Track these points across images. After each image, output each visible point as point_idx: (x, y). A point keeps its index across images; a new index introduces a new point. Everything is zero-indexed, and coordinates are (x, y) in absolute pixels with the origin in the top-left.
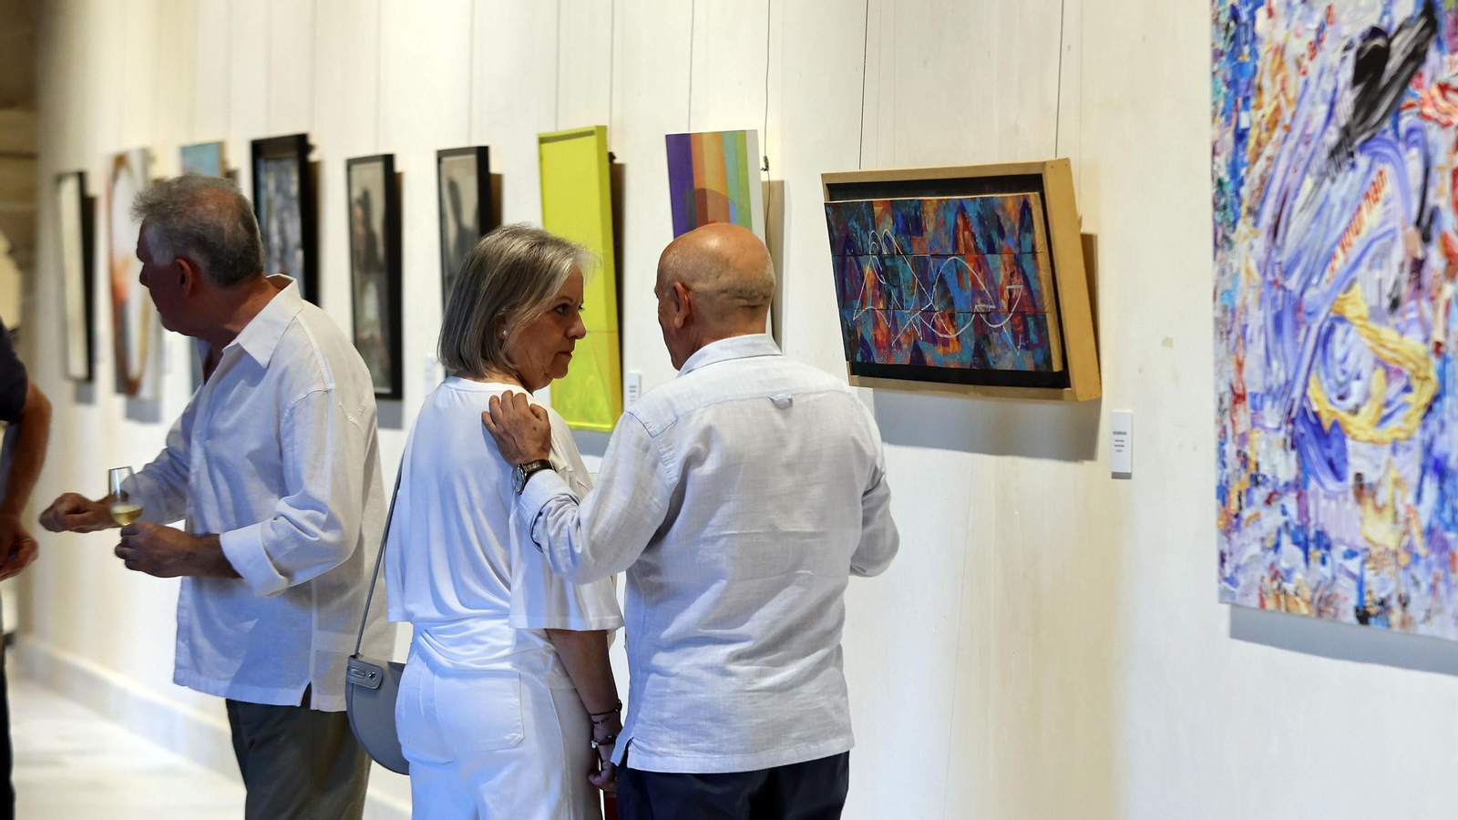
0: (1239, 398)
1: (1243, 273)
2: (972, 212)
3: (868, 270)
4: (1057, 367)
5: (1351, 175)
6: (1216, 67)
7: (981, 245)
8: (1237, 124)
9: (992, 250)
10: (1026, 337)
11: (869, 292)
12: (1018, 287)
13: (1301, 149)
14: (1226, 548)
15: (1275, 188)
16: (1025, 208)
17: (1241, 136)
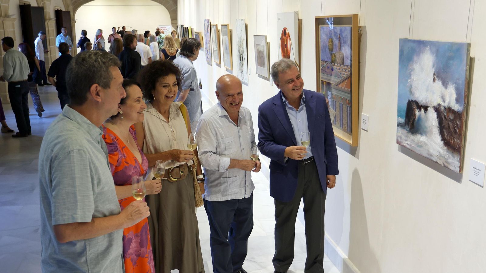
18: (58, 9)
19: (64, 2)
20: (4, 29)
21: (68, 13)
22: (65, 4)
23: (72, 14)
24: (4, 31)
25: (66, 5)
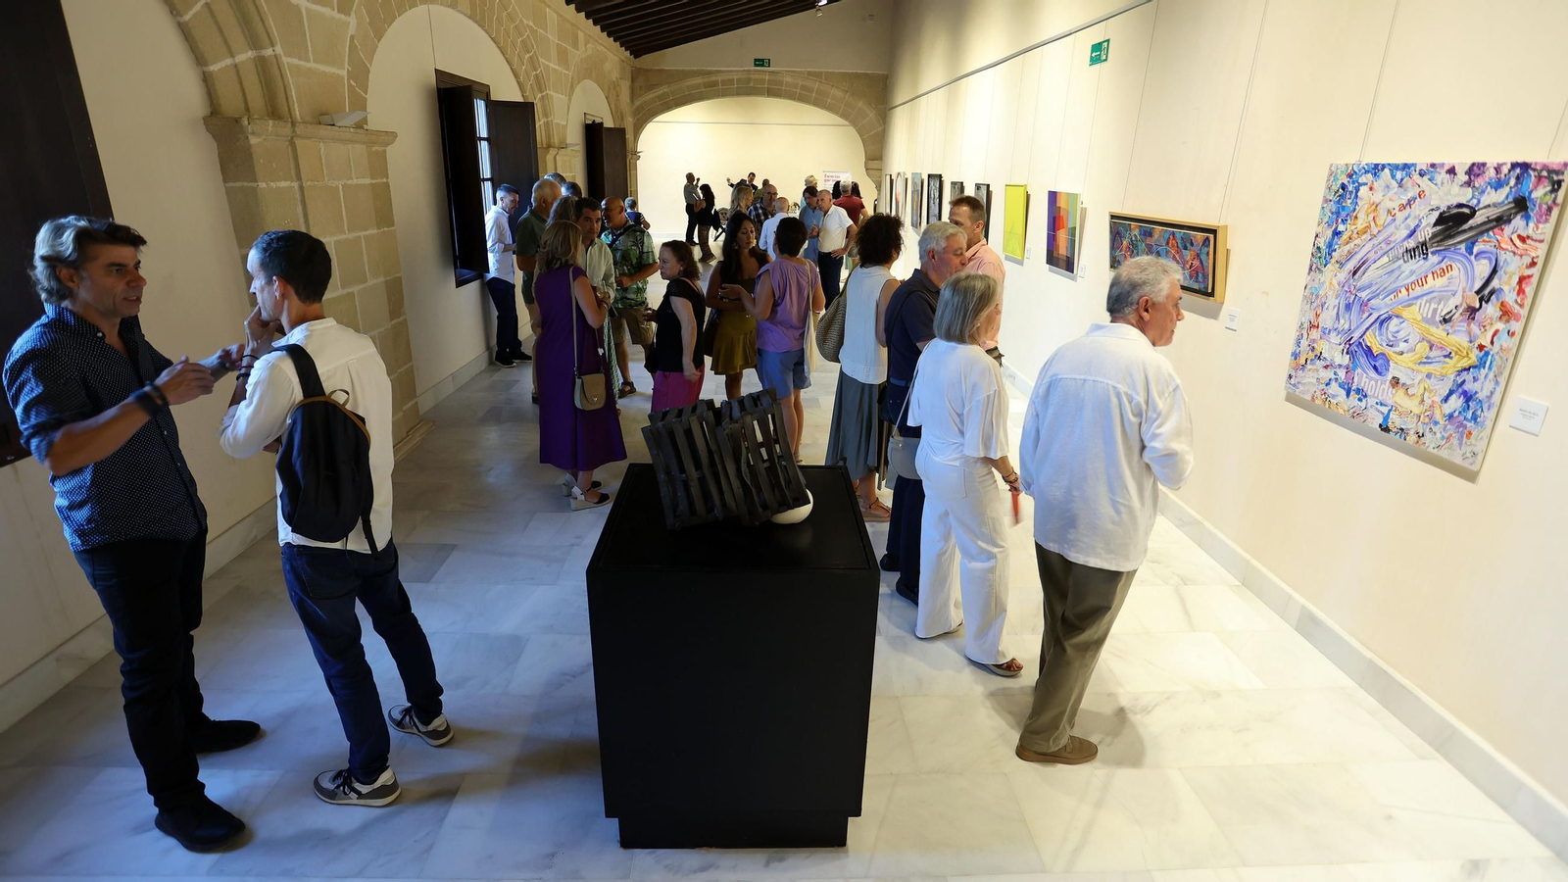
0: (1313, 326)
1: (1327, 283)
2: (1178, 236)
3: (1125, 242)
4: (1210, 291)
5: (1422, 262)
6: (1325, 205)
7: (1180, 245)
8: (1336, 228)
9: (1186, 248)
10: (1197, 277)
11: (1124, 249)
12: (1196, 263)
13: (1383, 245)
14: (1293, 374)
15: (1358, 257)
16: (1207, 240)
17: (1337, 233)
18: (594, 121)
19: (613, 107)
20: (299, 178)
21: (620, 133)
22: (613, 110)
23: (629, 136)
24: (301, 188)
25: (617, 113)
